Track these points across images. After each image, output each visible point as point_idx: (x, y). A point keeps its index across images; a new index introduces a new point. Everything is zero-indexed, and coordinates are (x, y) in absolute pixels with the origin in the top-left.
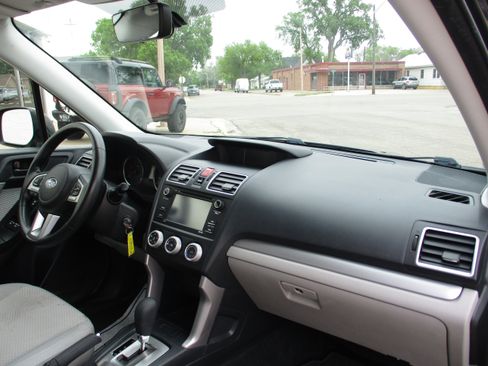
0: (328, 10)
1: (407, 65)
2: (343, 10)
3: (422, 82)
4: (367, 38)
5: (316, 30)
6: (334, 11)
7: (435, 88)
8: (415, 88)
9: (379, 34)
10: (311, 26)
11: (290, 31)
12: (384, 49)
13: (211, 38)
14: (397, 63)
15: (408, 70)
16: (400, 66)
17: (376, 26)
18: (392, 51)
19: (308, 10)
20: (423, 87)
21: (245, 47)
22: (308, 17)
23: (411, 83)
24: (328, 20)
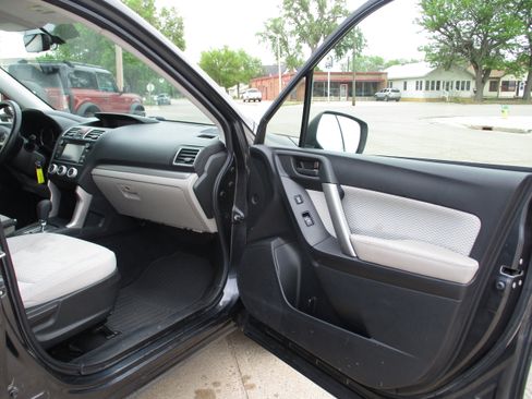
0: (310, 16)
1: (390, 76)
2: (326, 16)
3: (404, 94)
4: (351, 47)
5: (298, 37)
6: (316, 16)
7: (417, 100)
8: (397, 100)
9: (363, 43)
10: (293, 33)
11: (271, 37)
12: (372, 59)
13: (184, 42)
14: (381, 74)
15: (391, 82)
16: (383, 77)
17: (360, 35)
18: (379, 61)
19: (290, 15)
20: (405, 100)
21: (223, 53)
22: (290, 23)
23: (393, 95)
24: (310, 27)
